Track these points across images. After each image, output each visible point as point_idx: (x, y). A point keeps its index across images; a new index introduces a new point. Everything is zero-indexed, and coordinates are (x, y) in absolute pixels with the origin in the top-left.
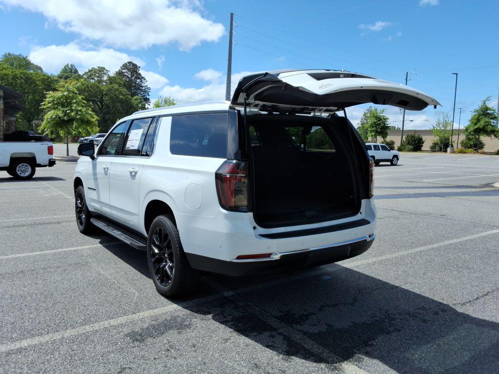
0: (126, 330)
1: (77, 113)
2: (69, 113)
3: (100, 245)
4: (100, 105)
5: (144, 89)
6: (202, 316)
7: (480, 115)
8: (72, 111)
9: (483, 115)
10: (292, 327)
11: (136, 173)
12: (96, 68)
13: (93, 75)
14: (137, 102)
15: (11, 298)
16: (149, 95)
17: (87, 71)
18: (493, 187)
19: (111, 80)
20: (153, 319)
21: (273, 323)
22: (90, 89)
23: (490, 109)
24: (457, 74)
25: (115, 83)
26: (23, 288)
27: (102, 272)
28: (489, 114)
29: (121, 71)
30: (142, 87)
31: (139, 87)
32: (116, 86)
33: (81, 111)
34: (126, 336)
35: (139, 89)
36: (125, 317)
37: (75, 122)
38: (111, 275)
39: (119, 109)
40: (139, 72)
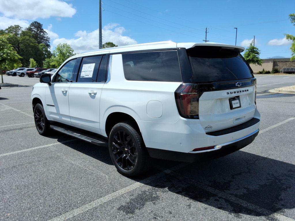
0: (117, 205)
1: (7, 55)
2: (2, 55)
3: (59, 143)
4: (17, 49)
5: (46, 39)
6: (161, 190)
7: (249, 52)
8: (4, 53)
9: (251, 51)
10: (224, 192)
11: (95, 94)
12: (13, 26)
13: (12, 30)
14: (42, 47)
15: (17, 188)
16: (49, 43)
17: (8, 28)
18: (269, 92)
19: (24, 33)
20: (130, 194)
21: (210, 190)
22: (10, 39)
23: (255, 49)
24: (237, 28)
25: (27, 35)
26: (23, 180)
27: (73, 162)
28: (255, 51)
29: (30, 28)
30: (45, 37)
31: (42, 38)
32: (28, 37)
33: (10, 53)
34: (119, 209)
35: (42, 39)
36: (110, 195)
37: (7, 61)
38: (80, 164)
39: (30, 52)
40: (42, 28)
